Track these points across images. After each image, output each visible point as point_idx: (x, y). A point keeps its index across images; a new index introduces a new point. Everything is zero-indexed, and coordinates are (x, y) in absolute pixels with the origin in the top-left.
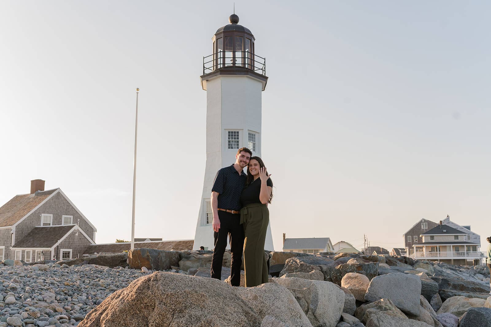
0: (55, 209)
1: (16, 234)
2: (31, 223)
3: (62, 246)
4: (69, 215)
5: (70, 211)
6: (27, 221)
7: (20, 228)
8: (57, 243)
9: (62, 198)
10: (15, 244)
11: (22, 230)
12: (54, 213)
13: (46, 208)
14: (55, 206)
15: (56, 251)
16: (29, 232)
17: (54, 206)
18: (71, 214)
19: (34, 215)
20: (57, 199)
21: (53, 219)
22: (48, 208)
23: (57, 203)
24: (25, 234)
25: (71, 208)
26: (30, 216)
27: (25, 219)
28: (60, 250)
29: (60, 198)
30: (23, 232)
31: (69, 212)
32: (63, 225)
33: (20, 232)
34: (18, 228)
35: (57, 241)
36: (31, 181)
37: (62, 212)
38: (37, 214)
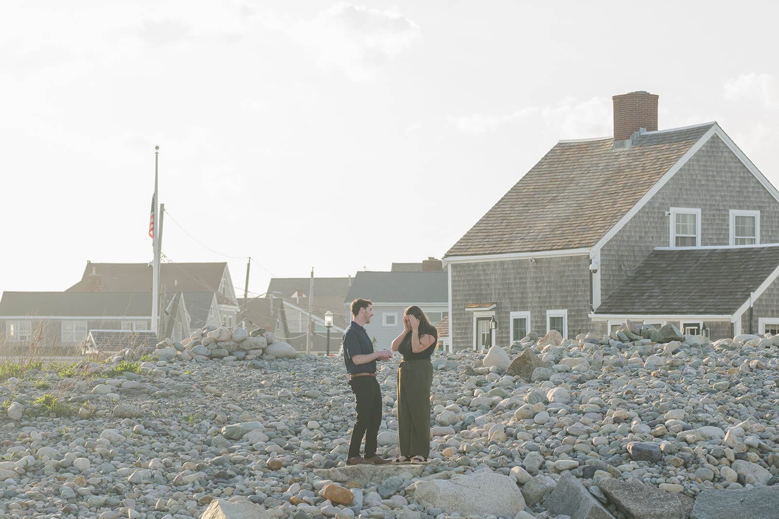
0: (708, 190)
1: (603, 273)
2: (641, 237)
3: (764, 308)
4: (748, 208)
5: (751, 195)
6: (630, 232)
7: (612, 253)
8: (748, 301)
9: (726, 154)
10: (603, 304)
11: (618, 260)
12: (706, 205)
13: (681, 189)
14: (707, 180)
15: (748, 324)
16: (638, 265)
17: (703, 183)
18: (755, 204)
19: (648, 213)
20: (712, 159)
21: (702, 224)
22: (686, 190)
23: (713, 171)
24: (626, 271)
25: (753, 185)
26: (639, 217)
27: (625, 226)
28: (757, 321)
29: (720, 154)
30: (620, 266)
31: (749, 197)
32: (732, 246)
33: (614, 268)
34: (606, 253)
35: (750, 295)
36: (614, 98)
37: (728, 199)
38: (656, 210)
